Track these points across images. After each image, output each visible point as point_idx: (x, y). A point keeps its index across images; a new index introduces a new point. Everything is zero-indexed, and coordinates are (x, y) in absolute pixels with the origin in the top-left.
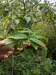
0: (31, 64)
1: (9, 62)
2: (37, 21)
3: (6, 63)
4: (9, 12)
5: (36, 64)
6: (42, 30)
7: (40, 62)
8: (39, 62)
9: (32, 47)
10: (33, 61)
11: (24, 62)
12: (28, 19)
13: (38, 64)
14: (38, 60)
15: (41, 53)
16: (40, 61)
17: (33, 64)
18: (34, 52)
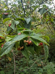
0: (33, 68)
1: (11, 67)
2: (37, 25)
3: (8, 68)
4: (9, 15)
5: (38, 69)
6: (43, 34)
7: (43, 67)
8: (41, 67)
9: (33, 45)
10: (36, 66)
11: (26, 67)
12: (28, 20)
13: (41, 69)
14: (41, 65)
15: (43, 57)
16: (43, 65)
17: (35, 68)
18: (35, 50)
